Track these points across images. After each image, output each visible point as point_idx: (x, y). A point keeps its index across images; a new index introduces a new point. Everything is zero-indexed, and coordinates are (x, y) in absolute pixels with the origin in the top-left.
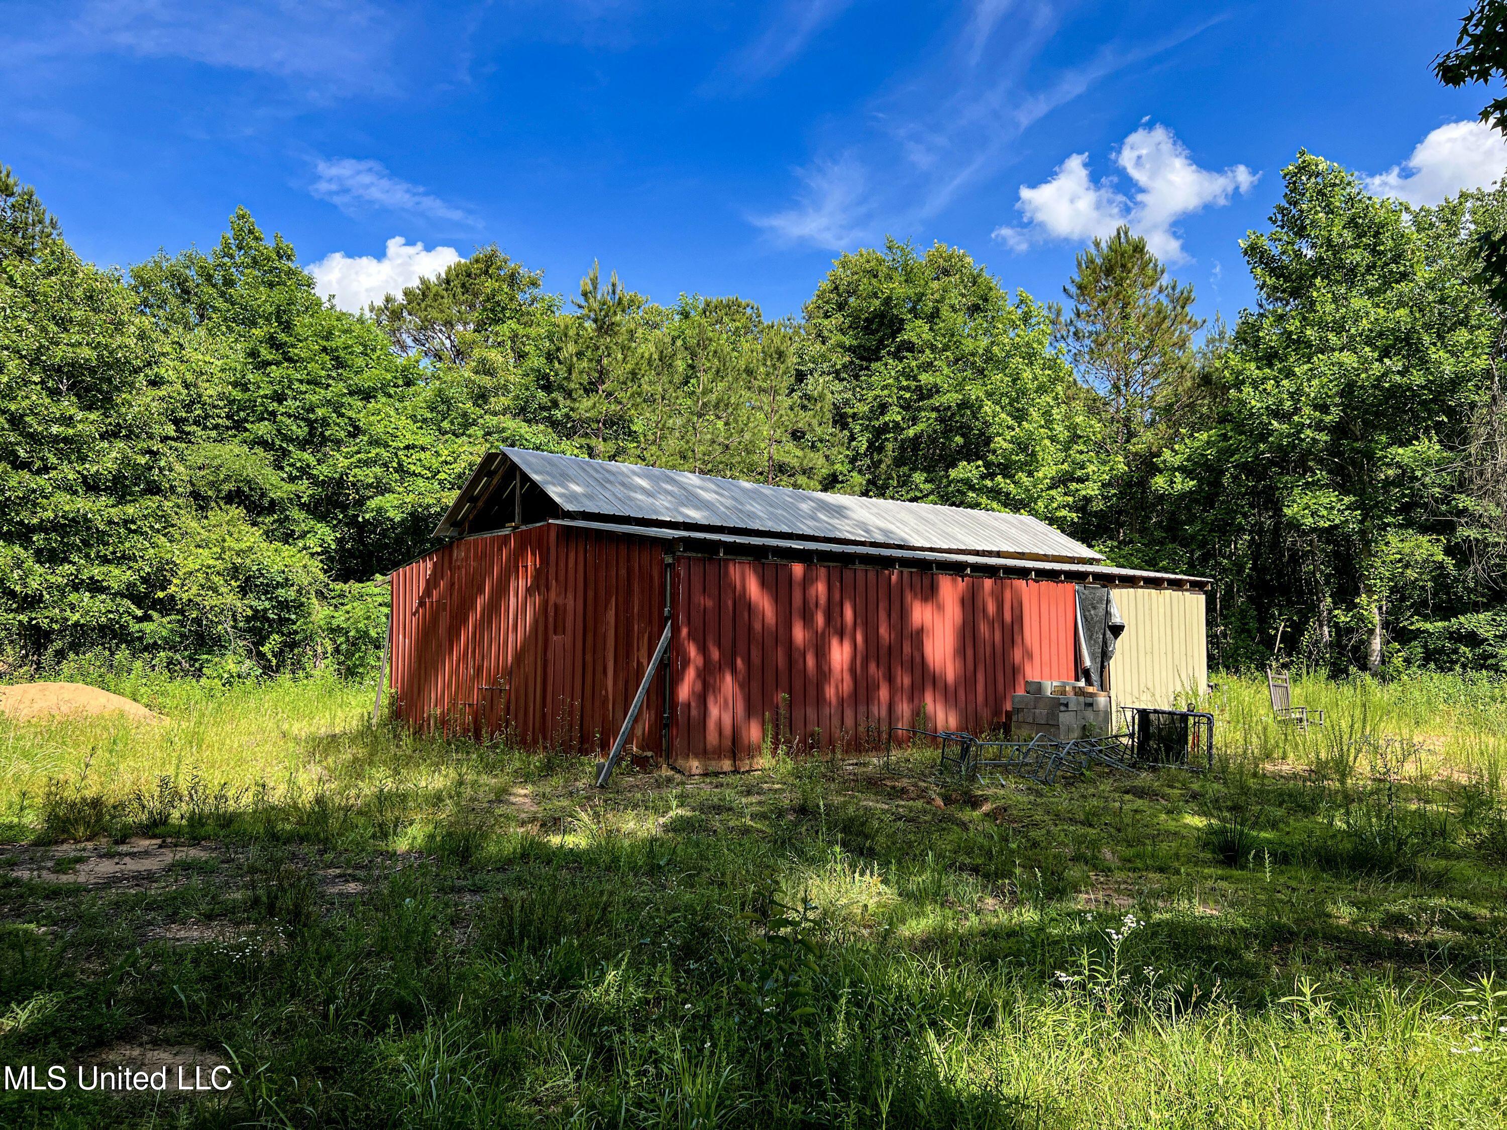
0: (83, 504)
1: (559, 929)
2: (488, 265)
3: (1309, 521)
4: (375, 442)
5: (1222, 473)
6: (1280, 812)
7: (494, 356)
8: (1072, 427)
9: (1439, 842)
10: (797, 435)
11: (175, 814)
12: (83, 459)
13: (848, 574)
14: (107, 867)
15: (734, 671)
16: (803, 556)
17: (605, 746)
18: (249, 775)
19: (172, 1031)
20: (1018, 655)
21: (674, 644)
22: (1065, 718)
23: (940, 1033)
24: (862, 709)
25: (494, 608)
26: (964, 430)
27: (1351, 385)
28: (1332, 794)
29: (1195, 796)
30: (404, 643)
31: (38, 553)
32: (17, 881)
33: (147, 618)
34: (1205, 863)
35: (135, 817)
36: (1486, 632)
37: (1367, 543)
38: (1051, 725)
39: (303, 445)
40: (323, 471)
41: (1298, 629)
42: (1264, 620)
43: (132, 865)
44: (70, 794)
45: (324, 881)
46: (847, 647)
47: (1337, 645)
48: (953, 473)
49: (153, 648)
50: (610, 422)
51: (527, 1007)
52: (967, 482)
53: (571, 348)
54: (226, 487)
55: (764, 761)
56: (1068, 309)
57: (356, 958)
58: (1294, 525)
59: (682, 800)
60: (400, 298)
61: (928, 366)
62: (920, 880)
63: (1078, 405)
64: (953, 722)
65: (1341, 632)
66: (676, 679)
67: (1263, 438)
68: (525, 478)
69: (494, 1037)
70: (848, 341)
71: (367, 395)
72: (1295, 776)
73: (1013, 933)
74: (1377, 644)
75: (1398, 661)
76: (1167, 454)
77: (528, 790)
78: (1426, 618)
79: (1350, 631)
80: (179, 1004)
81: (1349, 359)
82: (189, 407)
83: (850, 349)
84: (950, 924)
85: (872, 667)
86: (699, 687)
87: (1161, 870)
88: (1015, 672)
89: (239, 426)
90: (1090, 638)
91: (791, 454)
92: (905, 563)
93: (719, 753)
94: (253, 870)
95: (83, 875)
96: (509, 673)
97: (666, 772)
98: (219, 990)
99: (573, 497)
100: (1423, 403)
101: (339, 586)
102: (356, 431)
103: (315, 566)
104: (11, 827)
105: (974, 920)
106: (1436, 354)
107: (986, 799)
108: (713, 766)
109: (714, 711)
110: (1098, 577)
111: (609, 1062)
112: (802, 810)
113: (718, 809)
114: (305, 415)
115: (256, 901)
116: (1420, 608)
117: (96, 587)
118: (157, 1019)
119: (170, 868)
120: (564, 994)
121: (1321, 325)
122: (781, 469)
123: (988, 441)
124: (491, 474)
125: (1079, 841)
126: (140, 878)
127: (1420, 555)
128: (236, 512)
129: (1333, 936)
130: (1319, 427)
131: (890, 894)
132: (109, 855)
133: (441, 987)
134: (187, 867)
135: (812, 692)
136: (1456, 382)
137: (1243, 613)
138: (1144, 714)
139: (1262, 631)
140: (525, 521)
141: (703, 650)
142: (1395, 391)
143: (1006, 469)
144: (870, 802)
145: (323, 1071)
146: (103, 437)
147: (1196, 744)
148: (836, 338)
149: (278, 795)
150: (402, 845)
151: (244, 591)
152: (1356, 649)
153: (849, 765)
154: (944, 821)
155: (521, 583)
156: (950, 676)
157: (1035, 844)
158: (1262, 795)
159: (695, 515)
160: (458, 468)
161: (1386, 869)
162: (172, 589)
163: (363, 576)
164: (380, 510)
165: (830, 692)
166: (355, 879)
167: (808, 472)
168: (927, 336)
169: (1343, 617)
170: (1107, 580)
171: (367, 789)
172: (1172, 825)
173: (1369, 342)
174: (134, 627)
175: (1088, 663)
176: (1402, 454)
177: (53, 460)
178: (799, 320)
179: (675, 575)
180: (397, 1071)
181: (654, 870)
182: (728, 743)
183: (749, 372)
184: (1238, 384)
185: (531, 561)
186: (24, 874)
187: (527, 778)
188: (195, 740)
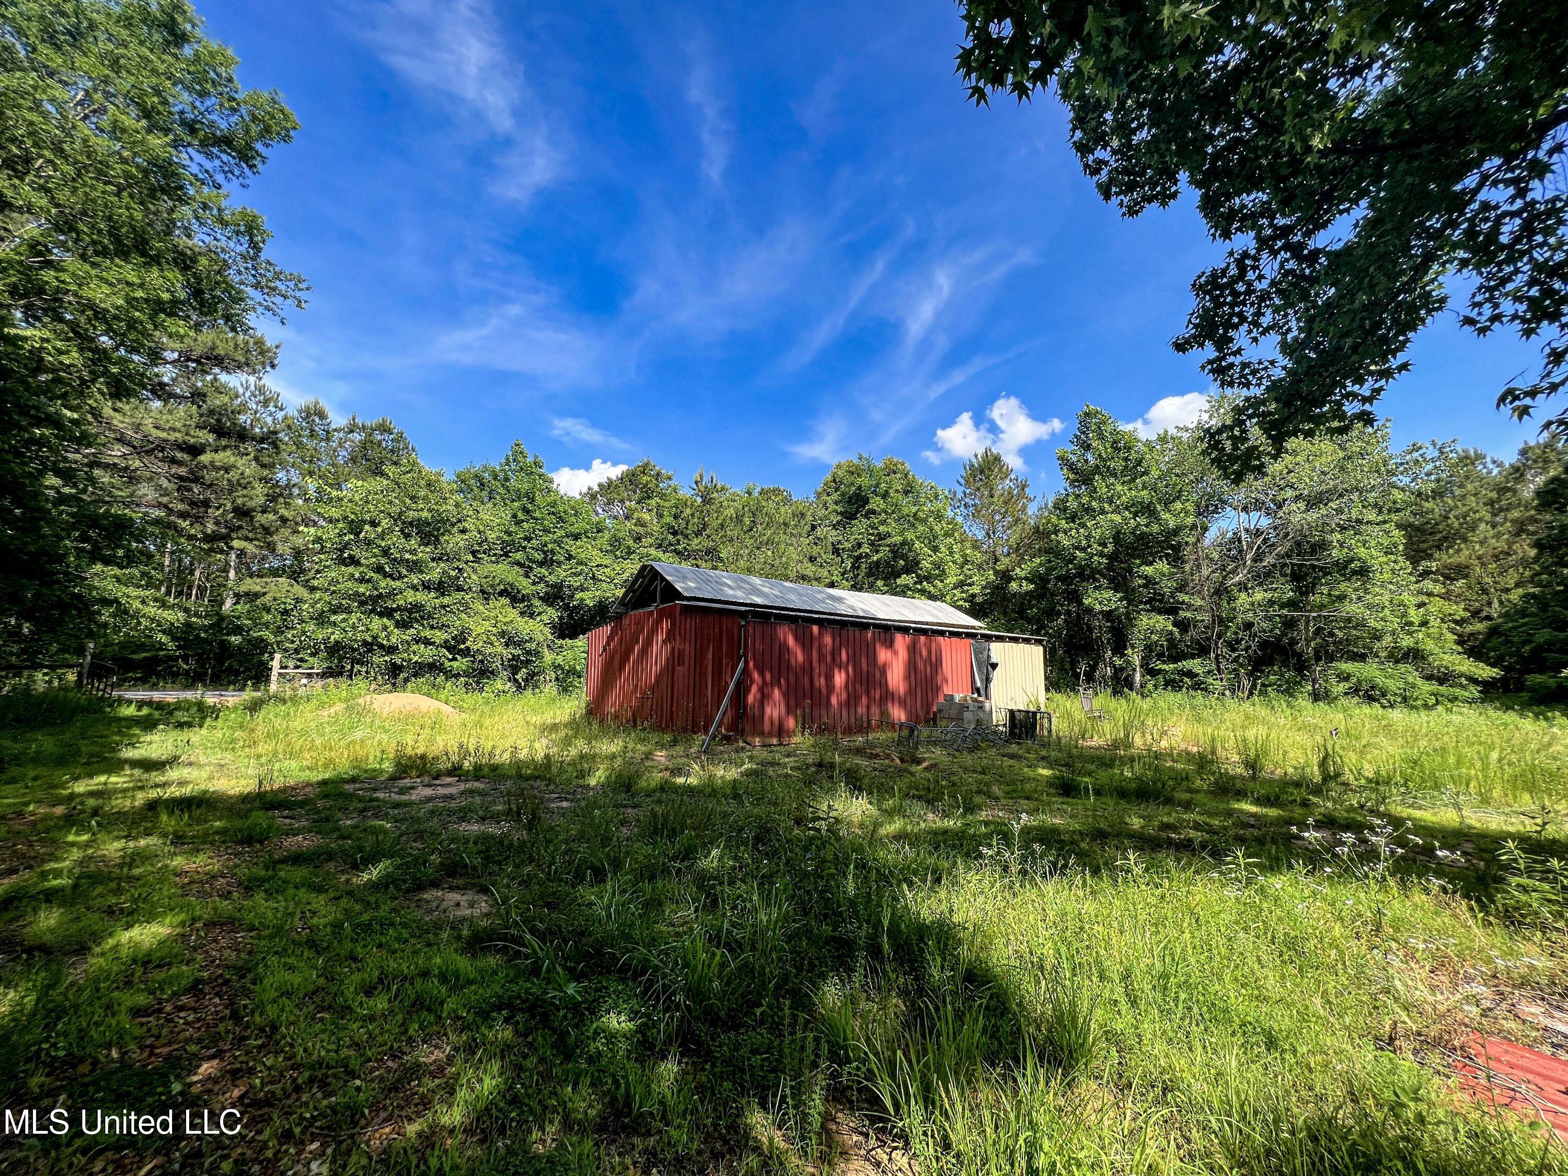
0: (421, 597)
1: (683, 827)
2: (644, 469)
3: (1098, 607)
4: (580, 563)
5: (1049, 581)
6: (1093, 767)
7: (646, 517)
8: (965, 556)
9: (1185, 783)
10: (812, 559)
11: (466, 764)
12: (421, 572)
13: (844, 632)
14: (428, 792)
15: (780, 688)
16: (819, 622)
17: (706, 730)
18: (507, 743)
19: (461, 882)
20: (939, 678)
21: (745, 671)
22: (967, 715)
23: (911, 884)
24: (852, 710)
25: (645, 652)
26: (904, 557)
27: (1119, 532)
28: (1121, 757)
29: (1043, 758)
30: (595, 673)
31: (397, 622)
32: (377, 799)
33: (454, 659)
34: (1054, 795)
35: (444, 765)
36: (1198, 670)
37: (1130, 620)
38: (959, 719)
39: (541, 564)
40: (552, 579)
41: (1093, 668)
42: (1074, 664)
43: (441, 791)
44: (409, 751)
45: (550, 800)
46: (843, 675)
47: (1116, 676)
48: (899, 581)
49: (457, 676)
50: (708, 552)
51: (665, 870)
52: (906, 586)
53: (688, 511)
54: (499, 589)
55: (797, 739)
56: (960, 490)
57: (566, 841)
58: (1089, 610)
59: (751, 758)
60: (596, 488)
61: (883, 522)
62: (890, 803)
63: (968, 544)
64: (903, 718)
65: (1118, 671)
66: (748, 690)
67: (1071, 561)
68: (663, 579)
69: (646, 886)
70: (839, 508)
71: (576, 537)
72: (1100, 748)
73: (945, 832)
74: (1138, 677)
75: (1150, 686)
76: (1018, 570)
77: (664, 753)
78: (1164, 662)
79: (1122, 669)
80: (466, 866)
81: (1117, 518)
82: (480, 544)
83: (841, 513)
84: (909, 828)
85: (858, 686)
86: (758, 696)
87: (1028, 798)
88: (938, 689)
89: (506, 555)
90: (979, 670)
91: (809, 569)
92: (876, 626)
93: (771, 735)
94: (509, 794)
95: (414, 796)
96: (653, 688)
97: (741, 744)
98: (487, 859)
99: (690, 589)
100: (1159, 542)
101: (560, 642)
102: (570, 558)
103: (547, 630)
104: (375, 770)
105: (923, 825)
106: (1165, 516)
107: (924, 760)
108: (767, 741)
109: (768, 711)
110: (984, 636)
111: (715, 902)
112: (820, 765)
113: (772, 764)
114: (542, 549)
115: (510, 810)
116: (1160, 656)
117: (427, 642)
118: (452, 874)
119: (462, 793)
120: (686, 863)
121: (1100, 499)
122: (803, 578)
123: (918, 563)
124: (644, 577)
125: (979, 782)
126: (446, 798)
127: (1159, 627)
128: (505, 601)
129: (1132, 835)
130: (1102, 555)
131: (873, 810)
132: (429, 786)
133: (616, 859)
134: (471, 792)
135: (824, 699)
136: (1176, 531)
137: (1062, 660)
138: (1012, 713)
139: (1074, 670)
140: (662, 602)
141: (762, 674)
142: (1143, 536)
143: (928, 578)
144: (858, 760)
145: (548, 905)
146: (433, 560)
147: (1042, 729)
148: (832, 507)
149: (523, 755)
150: (593, 782)
151: (507, 645)
152: (1126, 679)
153: (845, 742)
154: (901, 772)
155: (660, 637)
156: (902, 692)
157: (954, 785)
158: (1081, 757)
159: (758, 600)
160: (625, 576)
161: (1157, 798)
162: (468, 644)
163: (573, 636)
164: (582, 600)
165: (834, 700)
166: (566, 800)
167: (818, 580)
168: (883, 506)
169: (1118, 662)
170: (988, 638)
171: (573, 752)
172: (1031, 774)
173: (1127, 508)
174: (447, 664)
175: (979, 684)
176: (1148, 570)
177: (404, 572)
178: (812, 498)
179: (746, 632)
180: (591, 904)
181: (736, 796)
182: (776, 729)
183: (785, 524)
184: (1056, 532)
185: (665, 625)
186: (380, 795)
187: (663, 747)
188: (479, 724)
